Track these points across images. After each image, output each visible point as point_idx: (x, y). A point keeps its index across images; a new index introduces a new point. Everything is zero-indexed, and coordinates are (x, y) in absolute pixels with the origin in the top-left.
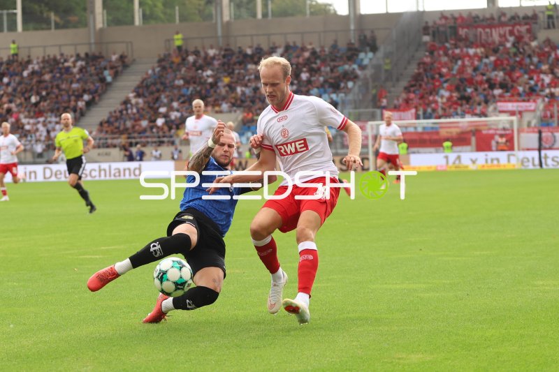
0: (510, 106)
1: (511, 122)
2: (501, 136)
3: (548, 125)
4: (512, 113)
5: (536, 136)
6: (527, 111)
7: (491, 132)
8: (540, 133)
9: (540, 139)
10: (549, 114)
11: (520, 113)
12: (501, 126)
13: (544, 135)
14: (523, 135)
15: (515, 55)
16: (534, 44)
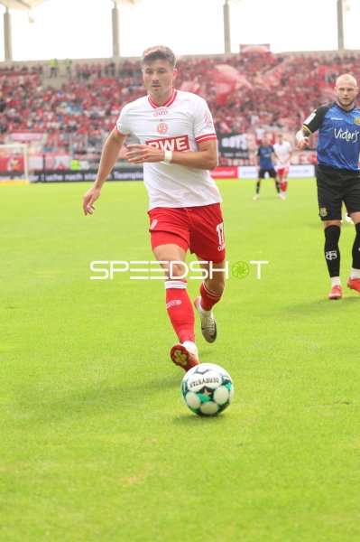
0: (22, 136)
1: (22, 149)
2: (15, 159)
3: (50, 150)
4: (23, 142)
5: (41, 159)
6: (35, 140)
7: (7, 156)
8: (44, 156)
9: (44, 162)
10: (51, 142)
11: (29, 142)
12: (15, 152)
13: (47, 158)
14: (32, 159)
15: (25, 97)
16: (39, 89)
